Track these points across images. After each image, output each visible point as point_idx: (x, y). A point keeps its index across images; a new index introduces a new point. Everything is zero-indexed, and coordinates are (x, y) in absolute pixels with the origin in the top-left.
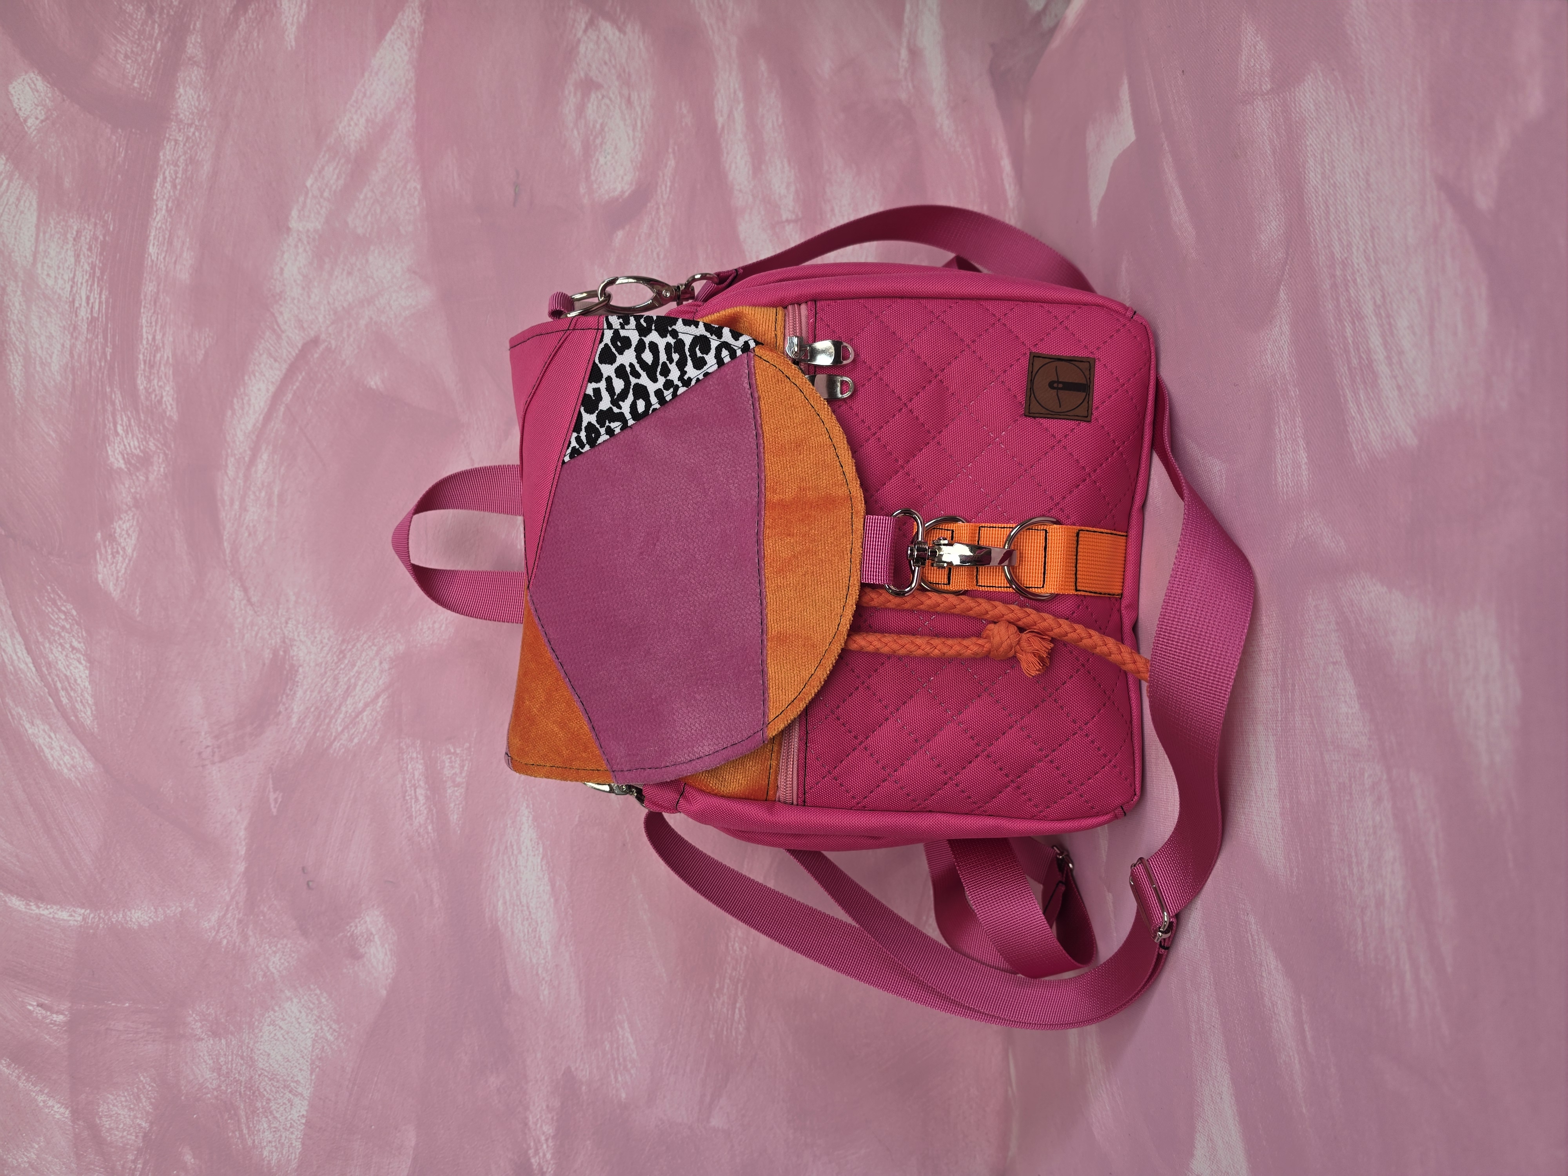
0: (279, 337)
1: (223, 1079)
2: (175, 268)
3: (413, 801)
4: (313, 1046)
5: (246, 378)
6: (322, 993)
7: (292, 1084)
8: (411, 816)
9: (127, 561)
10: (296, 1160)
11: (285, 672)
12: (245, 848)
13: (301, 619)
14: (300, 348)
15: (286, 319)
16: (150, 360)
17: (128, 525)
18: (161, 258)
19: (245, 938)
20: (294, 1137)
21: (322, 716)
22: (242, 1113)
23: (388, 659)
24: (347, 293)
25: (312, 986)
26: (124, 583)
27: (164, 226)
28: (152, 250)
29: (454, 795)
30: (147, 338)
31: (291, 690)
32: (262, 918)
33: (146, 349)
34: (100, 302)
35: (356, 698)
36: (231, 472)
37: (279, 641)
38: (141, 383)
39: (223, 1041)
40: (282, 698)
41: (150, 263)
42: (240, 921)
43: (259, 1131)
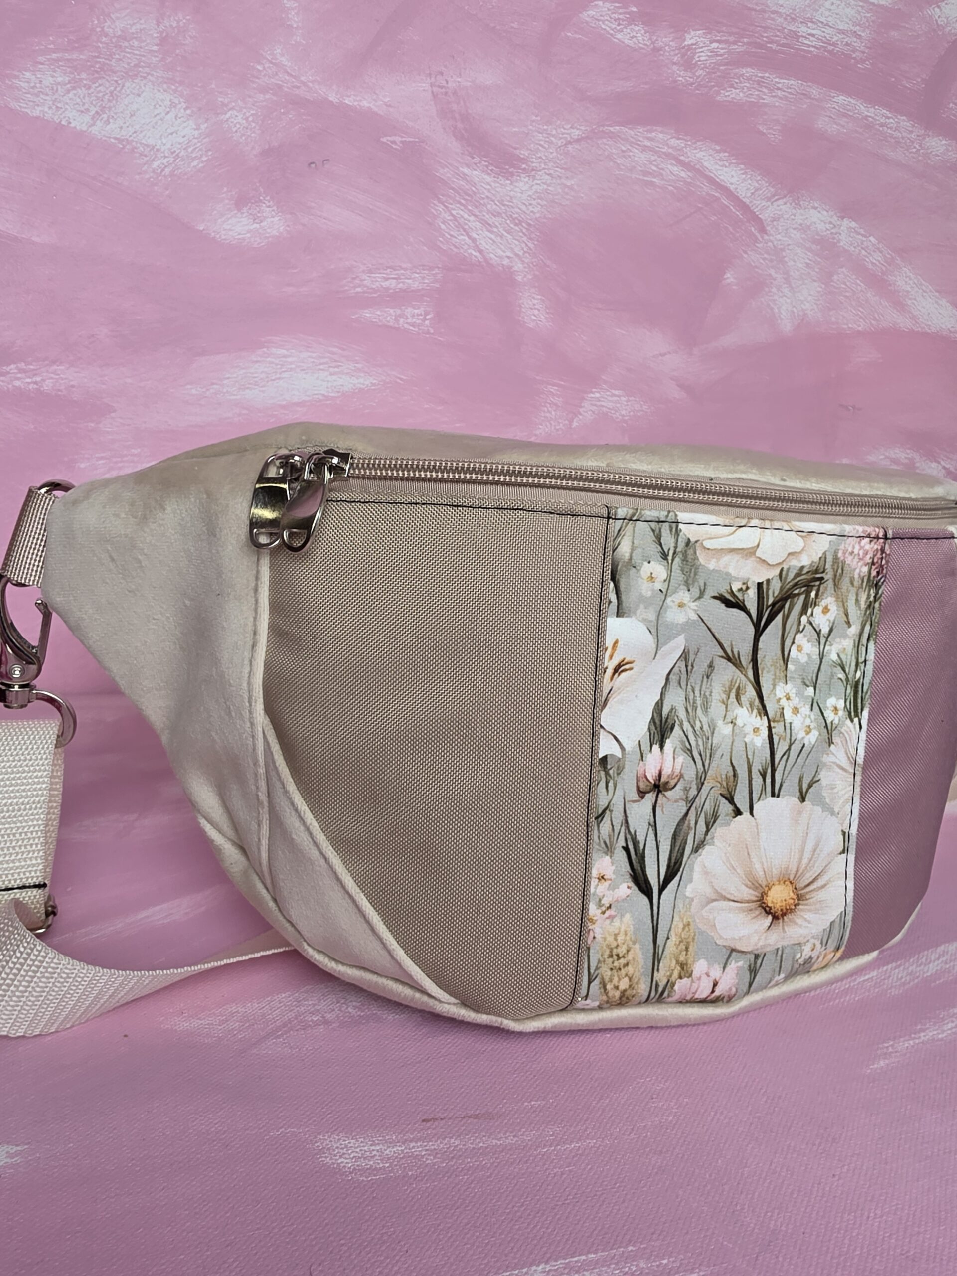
0: (768, 199)
1: (114, 40)
2: (827, 116)
3: (384, 275)
4: (147, 145)
5: (742, 166)
6: (202, 162)
7: (105, 116)
8: (372, 273)
9: (611, 32)
10: (18, 108)
11: (507, 167)
12: (351, 104)
13: (550, 188)
14: (760, 216)
15: (781, 207)
16: (763, 82)
17: (640, 39)
18: (835, 105)
19: (263, 90)
20: (46, 109)
21: (467, 197)
22: (74, 56)
23: (511, 264)
24: (794, 261)
25: (210, 153)
26: (593, 26)
27: (856, 111)
28: (841, 98)
29: (387, 315)
30: (780, 83)
31: (492, 170)
32: (282, 110)
33: (772, 81)
34: (809, 46)
35: (481, 232)
36: (674, 142)
37: (534, 165)
38: (747, 71)
39: (155, 48)
40: (485, 161)
41: (832, 95)
42: (280, 87)
43: (55, 71)
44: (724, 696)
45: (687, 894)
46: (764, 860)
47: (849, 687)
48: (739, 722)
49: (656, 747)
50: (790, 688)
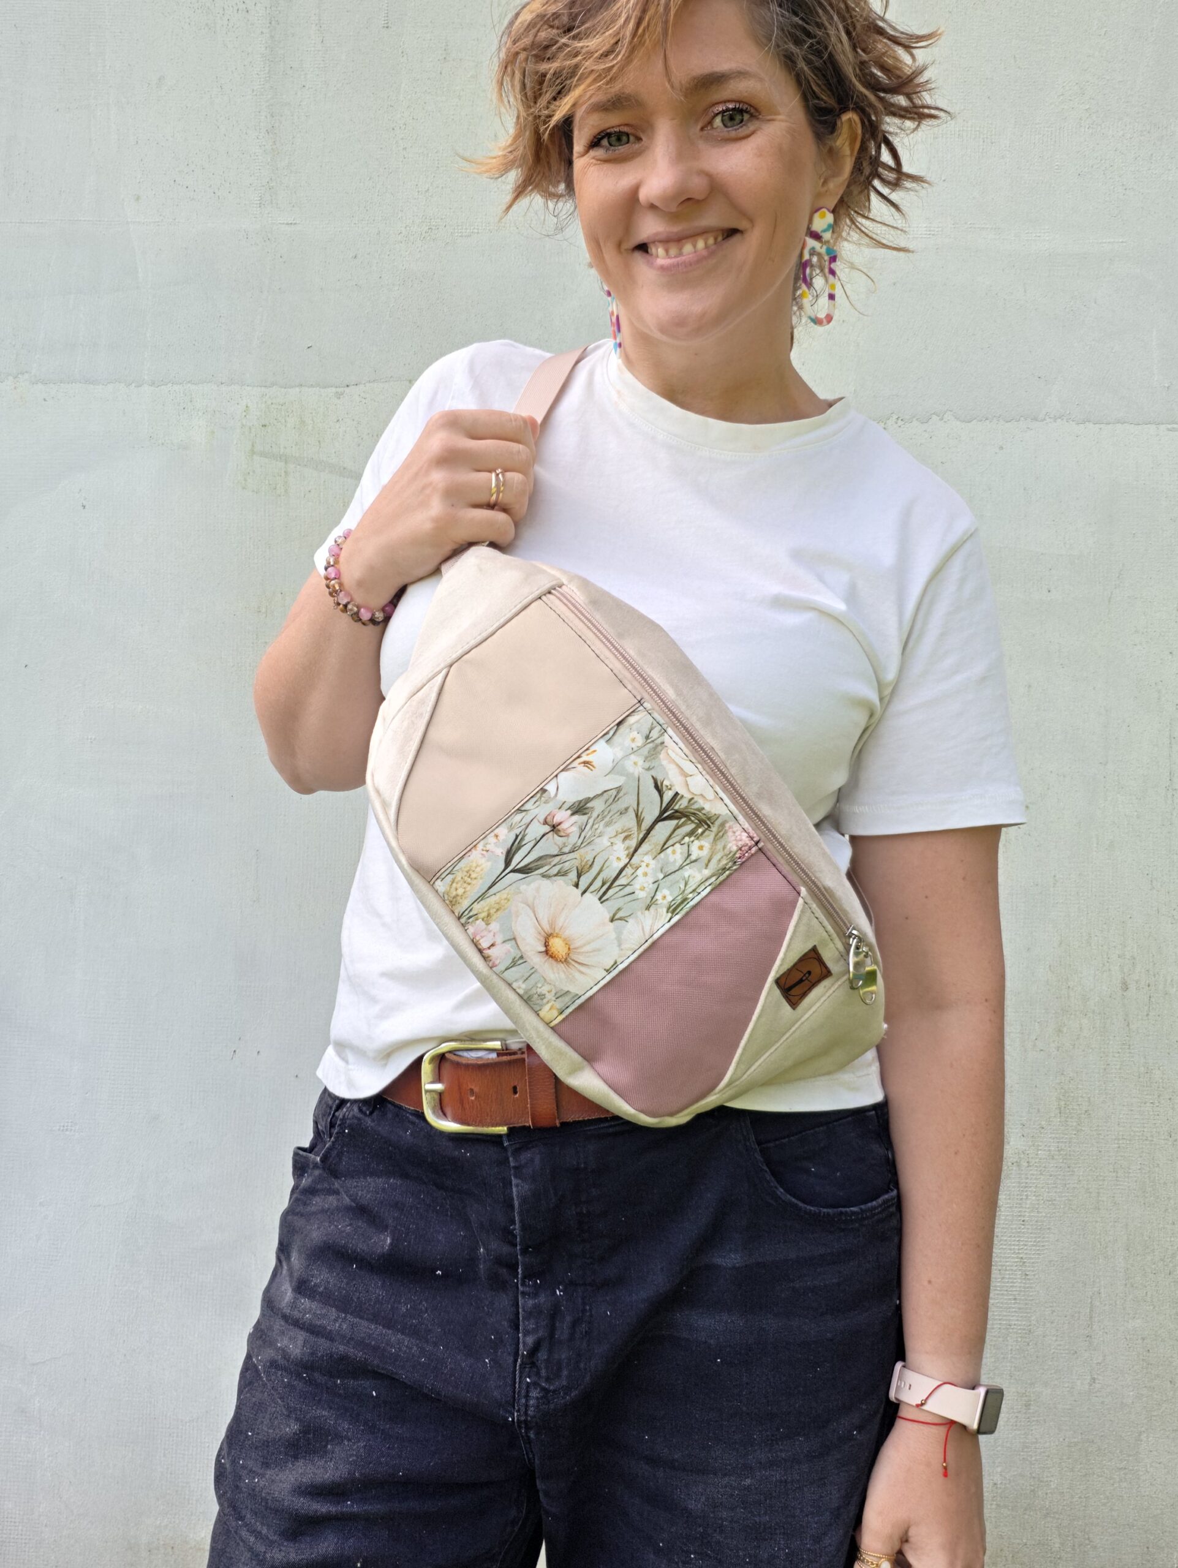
44: (620, 830)
45: (521, 888)
46: (567, 921)
47: (681, 896)
48: (615, 847)
49: (569, 812)
50: (653, 863)
